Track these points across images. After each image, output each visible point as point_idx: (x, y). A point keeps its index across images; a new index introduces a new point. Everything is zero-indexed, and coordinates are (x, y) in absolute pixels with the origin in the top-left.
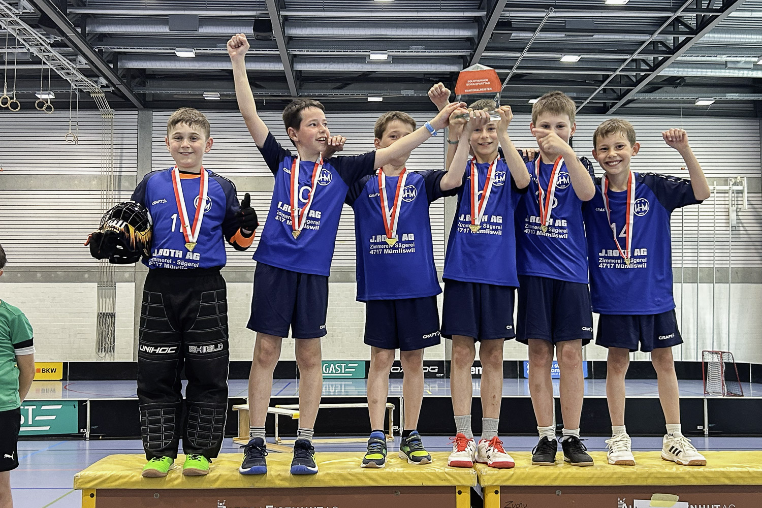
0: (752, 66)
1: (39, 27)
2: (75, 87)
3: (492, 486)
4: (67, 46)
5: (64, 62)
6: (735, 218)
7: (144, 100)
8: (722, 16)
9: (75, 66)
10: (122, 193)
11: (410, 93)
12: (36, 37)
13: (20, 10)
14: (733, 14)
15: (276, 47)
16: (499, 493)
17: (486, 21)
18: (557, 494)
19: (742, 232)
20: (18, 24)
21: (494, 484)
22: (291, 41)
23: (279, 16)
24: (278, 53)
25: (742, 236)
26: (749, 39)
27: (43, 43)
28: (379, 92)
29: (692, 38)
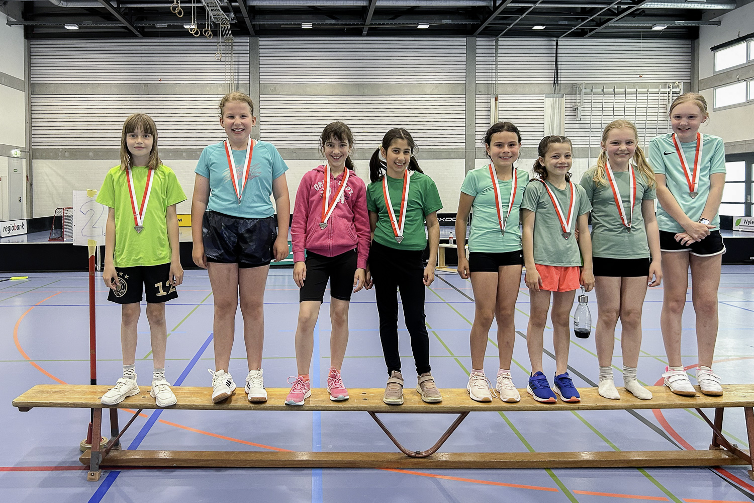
7: (257, 29)
28: (426, 20)
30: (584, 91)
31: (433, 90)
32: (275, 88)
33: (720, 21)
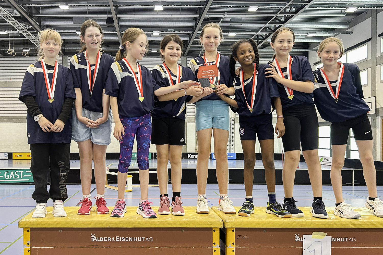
0: (304, 37)
1: (22, 22)
2: (38, 47)
3: (231, 228)
4: (34, 30)
5: (33, 37)
7: (65, 52)
8: (295, 16)
9: (37, 38)
12: (21, 26)
13: (14, 15)
14: (299, 16)
15: (115, 30)
16: (235, 231)
17: (199, 19)
18: (264, 231)
20: (13, 20)
21: (233, 227)
22: (121, 27)
23: (116, 16)
24: (116, 32)
26: (304, 26)
27: (24, 29)
28: (156, 48)
29: (282, 25)
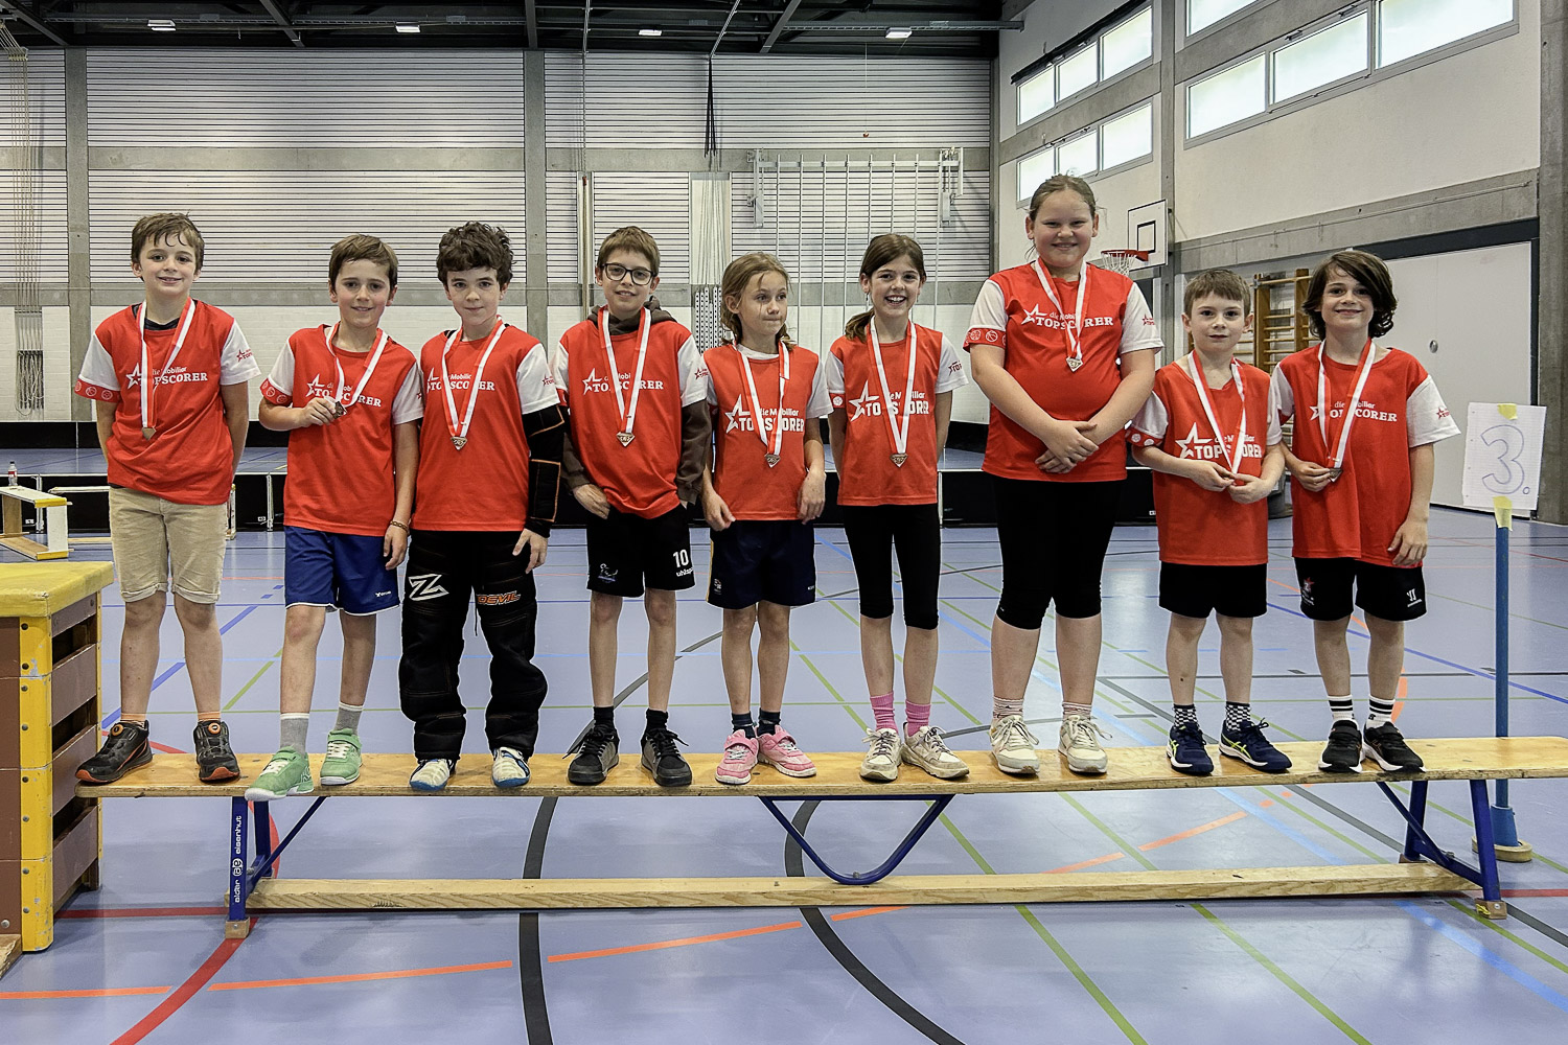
6: (949, 209)
7: (70, 32)
10: (45, 173)
11: (461, 19)
19: (958, 229)
25: (958, 235)
28: (413, 18)
30: (760, 164)
31: (455, 161)
32: (120, 156)
33: (1023, 22)
